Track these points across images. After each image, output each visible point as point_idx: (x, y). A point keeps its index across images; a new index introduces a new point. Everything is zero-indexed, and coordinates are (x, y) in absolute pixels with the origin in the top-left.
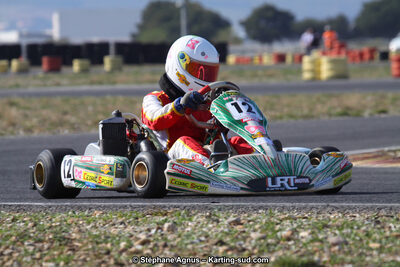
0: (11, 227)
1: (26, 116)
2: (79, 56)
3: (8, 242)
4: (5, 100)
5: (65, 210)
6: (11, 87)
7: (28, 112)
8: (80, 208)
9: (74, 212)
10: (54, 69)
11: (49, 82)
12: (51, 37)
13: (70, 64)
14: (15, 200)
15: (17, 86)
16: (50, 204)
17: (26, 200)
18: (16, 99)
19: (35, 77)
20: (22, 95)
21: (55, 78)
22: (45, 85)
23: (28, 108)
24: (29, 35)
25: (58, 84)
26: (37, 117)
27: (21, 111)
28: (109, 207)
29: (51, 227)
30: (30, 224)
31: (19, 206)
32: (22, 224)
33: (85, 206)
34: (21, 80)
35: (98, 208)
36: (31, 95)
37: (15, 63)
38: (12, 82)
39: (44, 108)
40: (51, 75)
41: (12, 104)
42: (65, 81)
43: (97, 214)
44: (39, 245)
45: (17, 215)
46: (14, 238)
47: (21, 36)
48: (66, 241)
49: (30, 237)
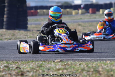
0: (79, 67)
1: (84, 29)
2: (102, 8)
3: (78, 72)
4: (77, 24)
5: (97, 61)
6: (79, 19)
7: (85, 28)
8: (103, 60)
9: (100, 62)
10: (94, 13)
11: (92, 17)
12: (92, 1)
13: (99, 11)
14: (80, 58)
15: (81, 19)
16: (92, 59)
17: (84, 58)
18: (81, 23)
19: (87, 16)
20: (83, 22)
21: (94, 16)
22: (91, 18)
23: (85, 26)
24: (85, 1)
25: (95, 18)
26: (88, 29)
27: (82, 27)
28: (112, 60)
29: (92, 67)
30: (85, 66)
31: (82, 60)
32: (83, 66)
33: (104, 60)
34: (82, 17)
35: (109, 60)
36: (86, 22)
37: (80, 11)
38: (79, 17)
39: (90, 26)
40: (92, 15)
41: (79, 25)
42: (97, 17)
43: (108, 62)
44: (88, 73)
45: (81, 63)
46: (80, 71)
47: (82, 1)
48: (98, 72)
49: (85, 70)
